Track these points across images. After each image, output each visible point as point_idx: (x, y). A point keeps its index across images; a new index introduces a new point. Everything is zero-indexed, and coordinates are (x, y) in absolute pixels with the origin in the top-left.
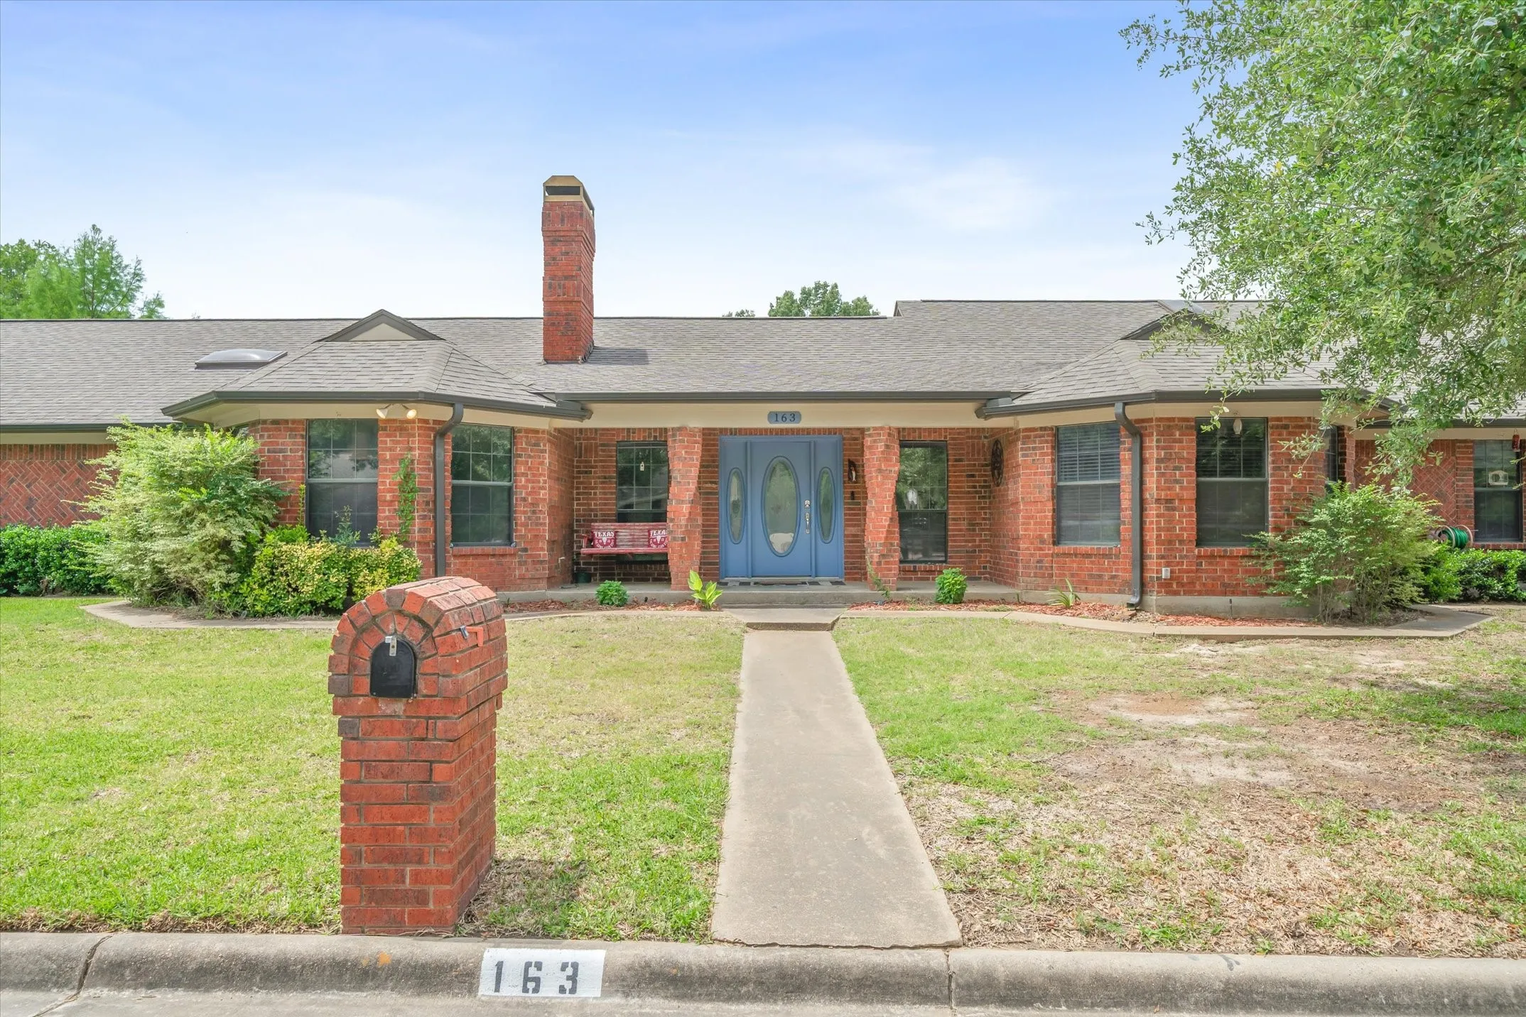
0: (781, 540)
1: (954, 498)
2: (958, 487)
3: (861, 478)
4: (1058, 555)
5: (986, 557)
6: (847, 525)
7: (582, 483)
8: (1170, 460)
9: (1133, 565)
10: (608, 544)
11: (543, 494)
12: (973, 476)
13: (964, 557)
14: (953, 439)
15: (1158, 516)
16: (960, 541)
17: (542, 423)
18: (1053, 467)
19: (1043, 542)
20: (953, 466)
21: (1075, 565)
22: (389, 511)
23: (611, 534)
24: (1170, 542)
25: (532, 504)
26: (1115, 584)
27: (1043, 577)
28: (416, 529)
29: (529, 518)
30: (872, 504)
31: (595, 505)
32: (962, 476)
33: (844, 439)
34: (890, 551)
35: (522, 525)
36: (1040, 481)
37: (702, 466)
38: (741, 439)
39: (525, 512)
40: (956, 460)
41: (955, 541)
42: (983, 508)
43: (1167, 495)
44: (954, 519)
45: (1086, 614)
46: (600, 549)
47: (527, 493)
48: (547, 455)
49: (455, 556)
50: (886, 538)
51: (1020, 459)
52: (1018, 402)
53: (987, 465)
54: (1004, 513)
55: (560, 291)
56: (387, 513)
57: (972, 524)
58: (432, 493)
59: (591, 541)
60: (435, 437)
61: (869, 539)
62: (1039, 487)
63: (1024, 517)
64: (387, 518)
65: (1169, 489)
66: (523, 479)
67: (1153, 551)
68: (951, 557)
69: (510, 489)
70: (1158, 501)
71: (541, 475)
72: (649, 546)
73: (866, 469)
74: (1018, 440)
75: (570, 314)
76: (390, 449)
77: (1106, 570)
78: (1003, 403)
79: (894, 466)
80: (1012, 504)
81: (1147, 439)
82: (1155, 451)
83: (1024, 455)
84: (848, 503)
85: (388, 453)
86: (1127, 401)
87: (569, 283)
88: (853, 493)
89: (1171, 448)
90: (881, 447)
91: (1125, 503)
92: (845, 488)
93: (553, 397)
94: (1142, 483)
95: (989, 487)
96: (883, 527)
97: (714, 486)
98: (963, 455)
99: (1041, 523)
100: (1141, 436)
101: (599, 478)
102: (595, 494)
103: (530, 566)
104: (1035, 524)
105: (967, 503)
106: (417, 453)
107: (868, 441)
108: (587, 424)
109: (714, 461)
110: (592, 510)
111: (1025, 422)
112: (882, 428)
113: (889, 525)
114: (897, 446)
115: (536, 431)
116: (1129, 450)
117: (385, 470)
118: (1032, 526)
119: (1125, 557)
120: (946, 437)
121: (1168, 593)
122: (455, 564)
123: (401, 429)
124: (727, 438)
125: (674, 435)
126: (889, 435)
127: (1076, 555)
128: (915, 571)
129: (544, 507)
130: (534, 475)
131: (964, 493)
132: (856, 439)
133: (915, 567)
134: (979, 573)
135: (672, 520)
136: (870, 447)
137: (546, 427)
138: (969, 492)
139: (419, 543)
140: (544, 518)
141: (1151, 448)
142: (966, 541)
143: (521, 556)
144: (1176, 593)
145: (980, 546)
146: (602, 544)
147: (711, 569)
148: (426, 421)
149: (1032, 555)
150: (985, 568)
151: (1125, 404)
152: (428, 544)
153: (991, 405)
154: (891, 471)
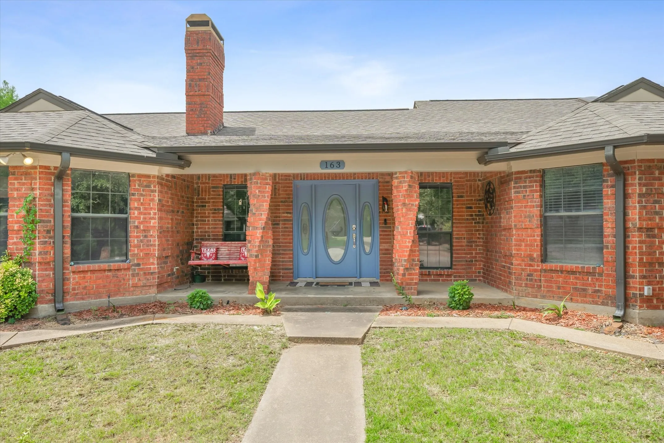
0: (336, 253)
1: (457, 223)
2: (460, 216)
3: (390, 209)
4: (545, 271)
5: (480, 265)
6: (381, 243)
7: (199, 213)
8: (650, 194)
9: (617, 282)
10: (210, 257)
11: (154, 223)
12: (471, 208)
13: (465, 265)
14: (456, 181)
15: (640, 242)
16: (462, 254)
17: (153, 170)
18: (541, 201)
19: (532, 259)
20: (457, 201)
21: (561, 279)
22: (16, 237)
23: (213, 250)
24: (651, 264)
25: (144, 230)
26: (599, 297)
27: (533, 287)
28: (37, 252)
29: (141, 241)
30: (398, 229)
31: (209, 228)
32: (462, 208)
33: (379, 182)
34: (412, 265)
35: (135, 246)
36: (530, 212)
37: (271, 202)
38: (308, 183)
39: (137, 237)
40: (458, 197)
41: (458, 254)
42: (478, 230)
43: (648, 225)
44: (457, 238)
45: (577, 324)
46: (205, 262)
47: (139, 223)
48: (157, 194)
49: (74, 272)
50: (409, 256)
51: (513, 195)
52: (513, 150)
53: (480, 200)
54: (496, 235)
55: (196, 89)
56: (15, 240)
57: (470, 242)
58: (52, 224)
59: (199, 255)
60: (54, 180)
61: (396, 256)
62: (529, 217)
63: (516, 240)
64: (15, 243)
65: (650, 219)
66: (136, 212)
67: (636, 271)
68: (455, 265)
69: (126, 219)
70: (640, 229)
71: (151, 209)
72: (240, 259)
73: (394, 204)
74: (510, 180)
75: (202, 104)
76: (17, 190)
77: (590, 285)
78: (502, 150)
79: (415, 201)
80: (505, 229)
81: (630, 178)
82: (637, 187)
83: (515, 192)
84: (383, 227)
85: (15, 193)
86: (617, 144)
87: (202, 83)
88: (385, 220)
89: (652, 185)
90: (405, 186)
91: (608, 231)
92: (380, 216)
93: (156, 150)
94: (625, 214)
95: (483, 215)
96: (407, 247)
97: (289, 215)
98: (463, 193)
99: (531, 245)
100: (625, 175)
101: (211, 210)
102: (208, 221)
103: (142, 277)
104: (526, 245)
105: (466, 227)
106: (38, 192)
107: (395, 182)
108: (187, 171)
109: (289, 198)
110: (206, 232)
111: (516, 166)
112: (406, 172)
113: (411, 246)
114: (417, 186)
115: (148, 176)
116: (612, 186)
117: (14, 205)
118: (523, 247)
119: (608, 275)
120: (451, 180)
121: (649, 307)
122: (74, 279)
123: (26, 174)
124: (299, 183)
125: (251, 179)
126: (412, 177)
127: (562, 272)
128: (429, 275)
129: (154, 233)
130: (145, 209)
131: (464, 219)
132: (388, 182)
133: (429, 272)
134: (475, 276)
135: (250, 242)
136: (397, 187)
137: (156, 173)
138: (467, 219)
139: (40, 263)
140: (154, 241)
141: (633, 185)
142: (466, 254)
143: (135, 270)
144: (656, 308)
145: (476, 257)
146: (206, 257)
147: (287, 273)
148: (48, 168)
149: (523, 270)
150: (479, 272)
151: (615, 147)
152: (48, 263)
153: (492, 152)
154: (412, 205)
